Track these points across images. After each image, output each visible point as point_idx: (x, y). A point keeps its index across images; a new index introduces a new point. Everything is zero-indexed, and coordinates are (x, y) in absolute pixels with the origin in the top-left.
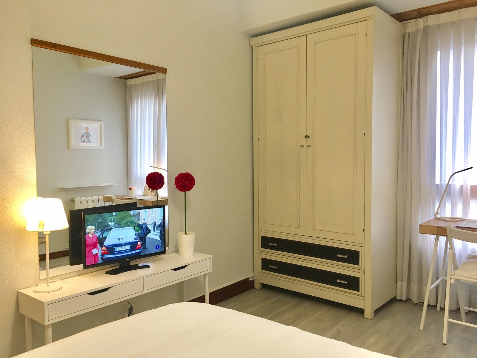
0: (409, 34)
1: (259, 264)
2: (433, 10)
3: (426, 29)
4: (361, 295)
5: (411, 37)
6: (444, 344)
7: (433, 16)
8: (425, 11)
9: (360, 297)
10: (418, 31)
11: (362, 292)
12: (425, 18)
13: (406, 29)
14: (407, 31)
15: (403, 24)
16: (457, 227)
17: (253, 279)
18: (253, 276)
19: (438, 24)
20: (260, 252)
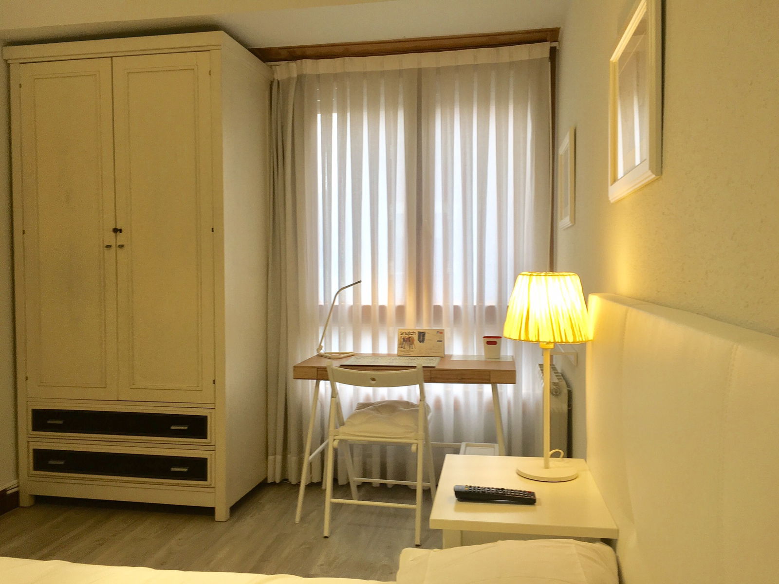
0: (278, 82)
1: (27, 461)
2: (309, 52)
3: (300, 78)
4: (209, 487)
5: (281, 87)
6: (326, 537)
7: (309, 61)
8: (299, 52)
9: (209, 490)
10: (289, 79)
11: (211, 481)
12: (299, 62)
13: (273, 74)
14: (276, 78)
15: (268, 65)
16: (342, 366)
17: (16, 489)
18: (16, 485)
19: (316, 75)
20: (30, 439)
